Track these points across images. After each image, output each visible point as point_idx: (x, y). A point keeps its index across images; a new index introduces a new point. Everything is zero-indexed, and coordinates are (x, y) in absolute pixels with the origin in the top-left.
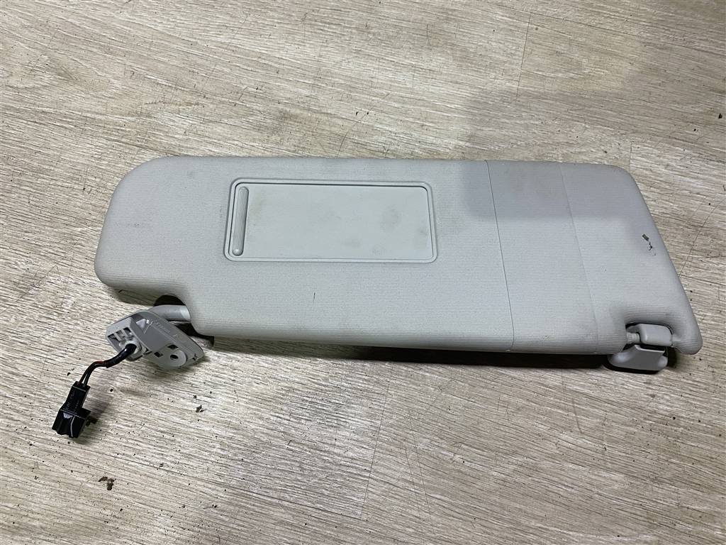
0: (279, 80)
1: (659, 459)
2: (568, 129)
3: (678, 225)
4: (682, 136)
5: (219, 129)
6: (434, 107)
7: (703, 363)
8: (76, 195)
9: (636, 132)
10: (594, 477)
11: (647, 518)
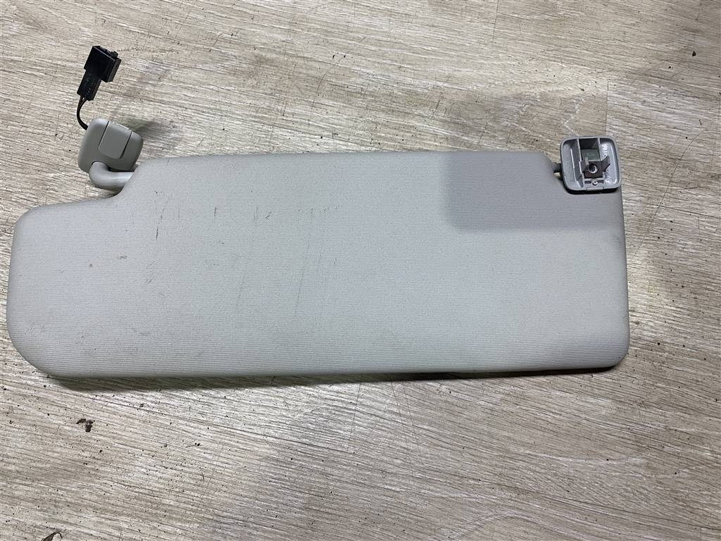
0: (254, 26)
1: (645, 384)
2: (545, 69)
3: (657, 158)
4: (657, 74)
5: (194, 74)
6: (411, 49)
7: (685, 290)
8: (47, 141)
9: (613, 70)
10: (581, 403)
11: (637, 442)
